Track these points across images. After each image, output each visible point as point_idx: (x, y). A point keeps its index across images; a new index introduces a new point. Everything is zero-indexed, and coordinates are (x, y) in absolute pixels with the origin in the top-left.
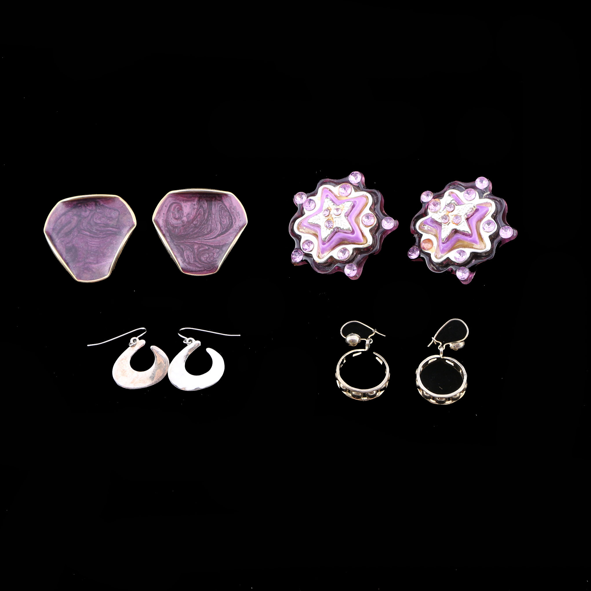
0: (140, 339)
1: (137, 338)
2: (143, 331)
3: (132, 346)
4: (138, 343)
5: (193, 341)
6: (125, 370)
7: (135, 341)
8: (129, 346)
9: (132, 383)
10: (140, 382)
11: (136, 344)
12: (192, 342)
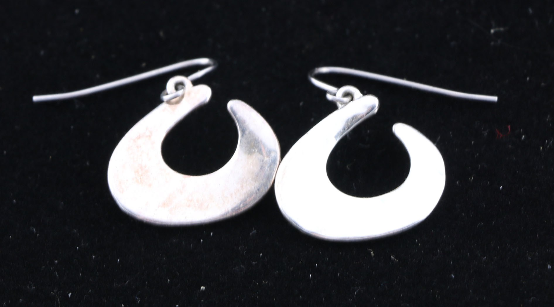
0: (195, 83)
1: (187, 81)
2: (199, 67)
3: (169, 102)
4: (189, 94)
5: (355, 97)
6: (145, 166)
7: (180, 87)
8: (161, 102)
9: (164, 205)
10: (189, 206)
11: (183, 96)
12: (352, 99)
